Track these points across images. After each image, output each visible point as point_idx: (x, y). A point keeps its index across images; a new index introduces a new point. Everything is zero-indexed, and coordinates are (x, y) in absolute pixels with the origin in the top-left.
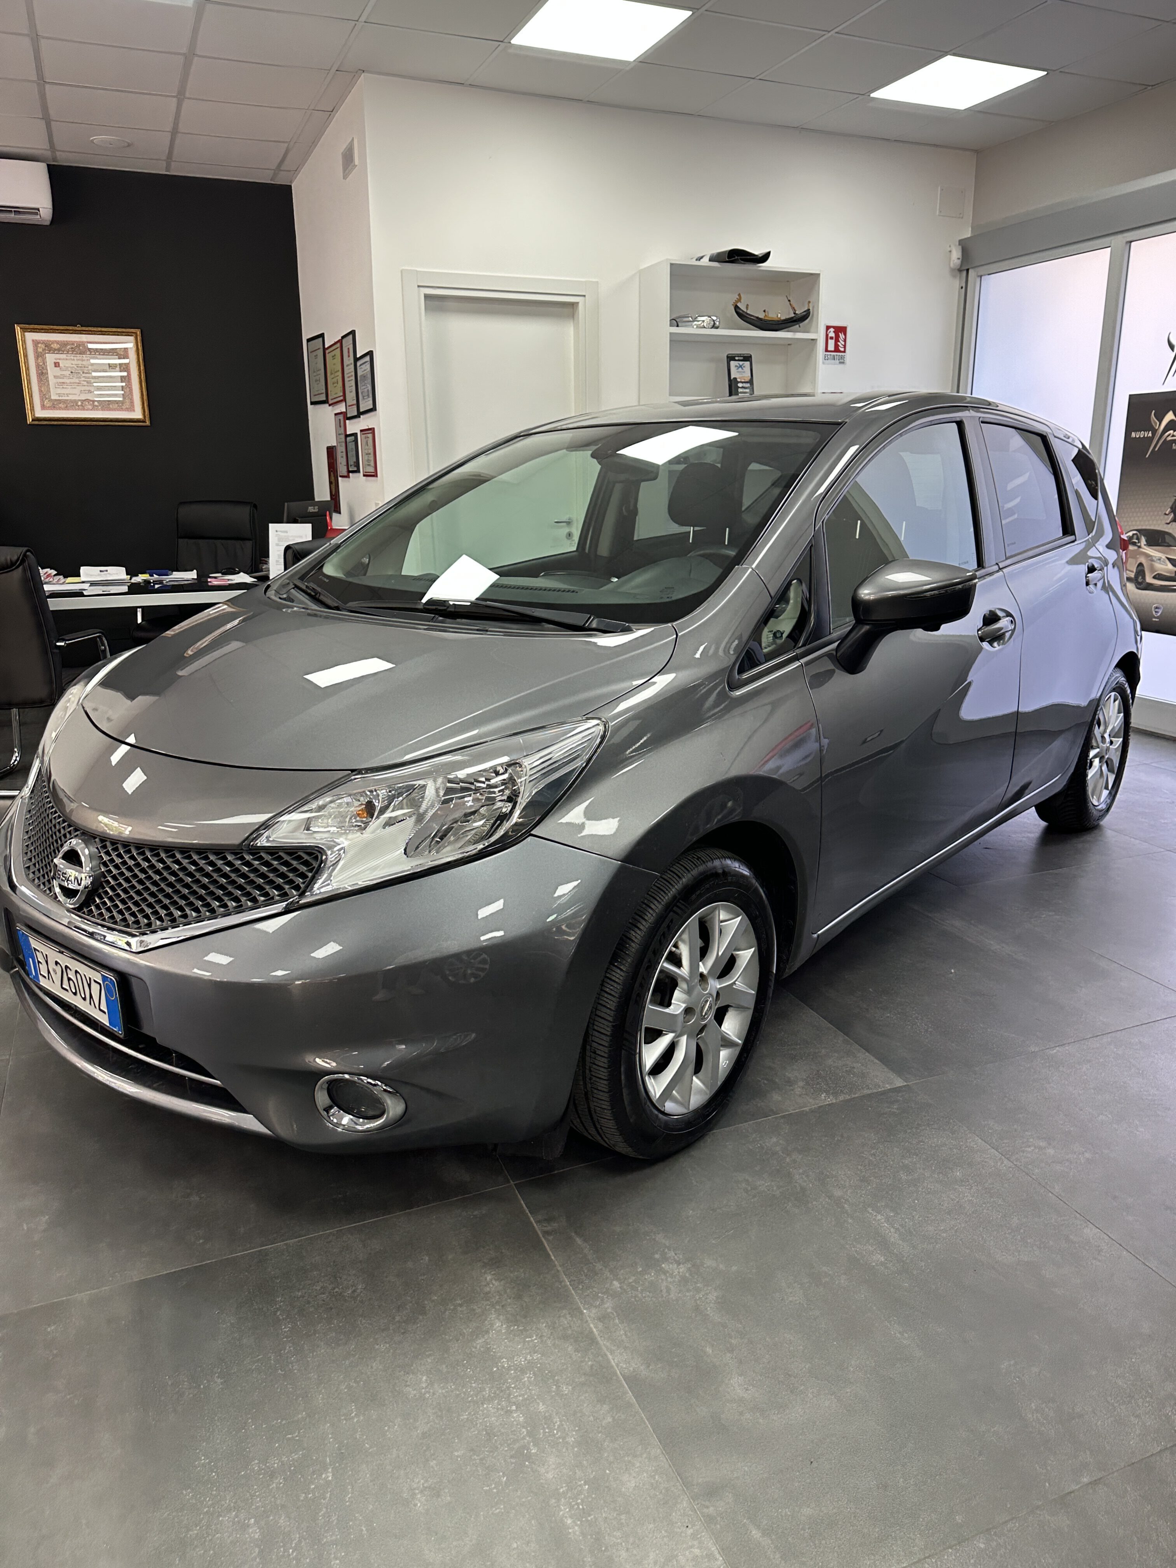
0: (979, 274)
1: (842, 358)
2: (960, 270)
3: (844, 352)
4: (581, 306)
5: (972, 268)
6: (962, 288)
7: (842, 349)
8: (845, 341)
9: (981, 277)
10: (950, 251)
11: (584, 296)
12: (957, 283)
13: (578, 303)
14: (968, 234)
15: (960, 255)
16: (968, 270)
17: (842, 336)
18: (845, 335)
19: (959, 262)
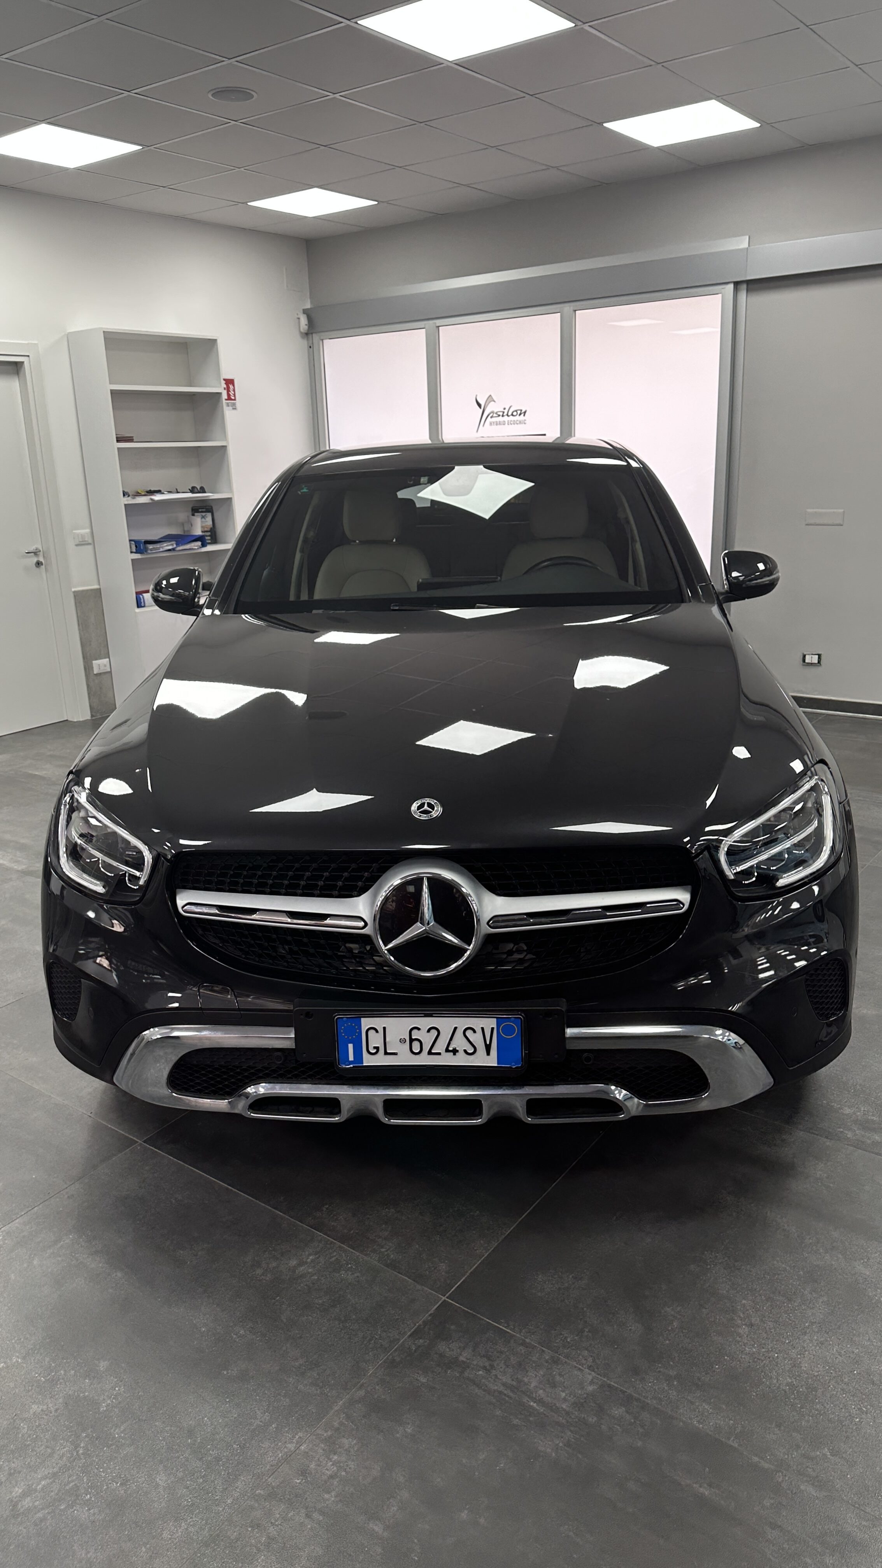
0: (322, 338)
1: (234, 404)
2: (307, 334)
3: (235, 400)
4: (26, 365)
5: (316, 333)
6: (310, 347)
7: (233, 398)
8: (234, 390)
9: (322, 340)
10: (299, 318)
11: (28, 356)
12: (304, 343)
13: (23, 362)
14: (308, 306)
15: (307, 323)
16: (312, 333)
17: (231, 386)
18: (234, 386)
19: (306, 327)
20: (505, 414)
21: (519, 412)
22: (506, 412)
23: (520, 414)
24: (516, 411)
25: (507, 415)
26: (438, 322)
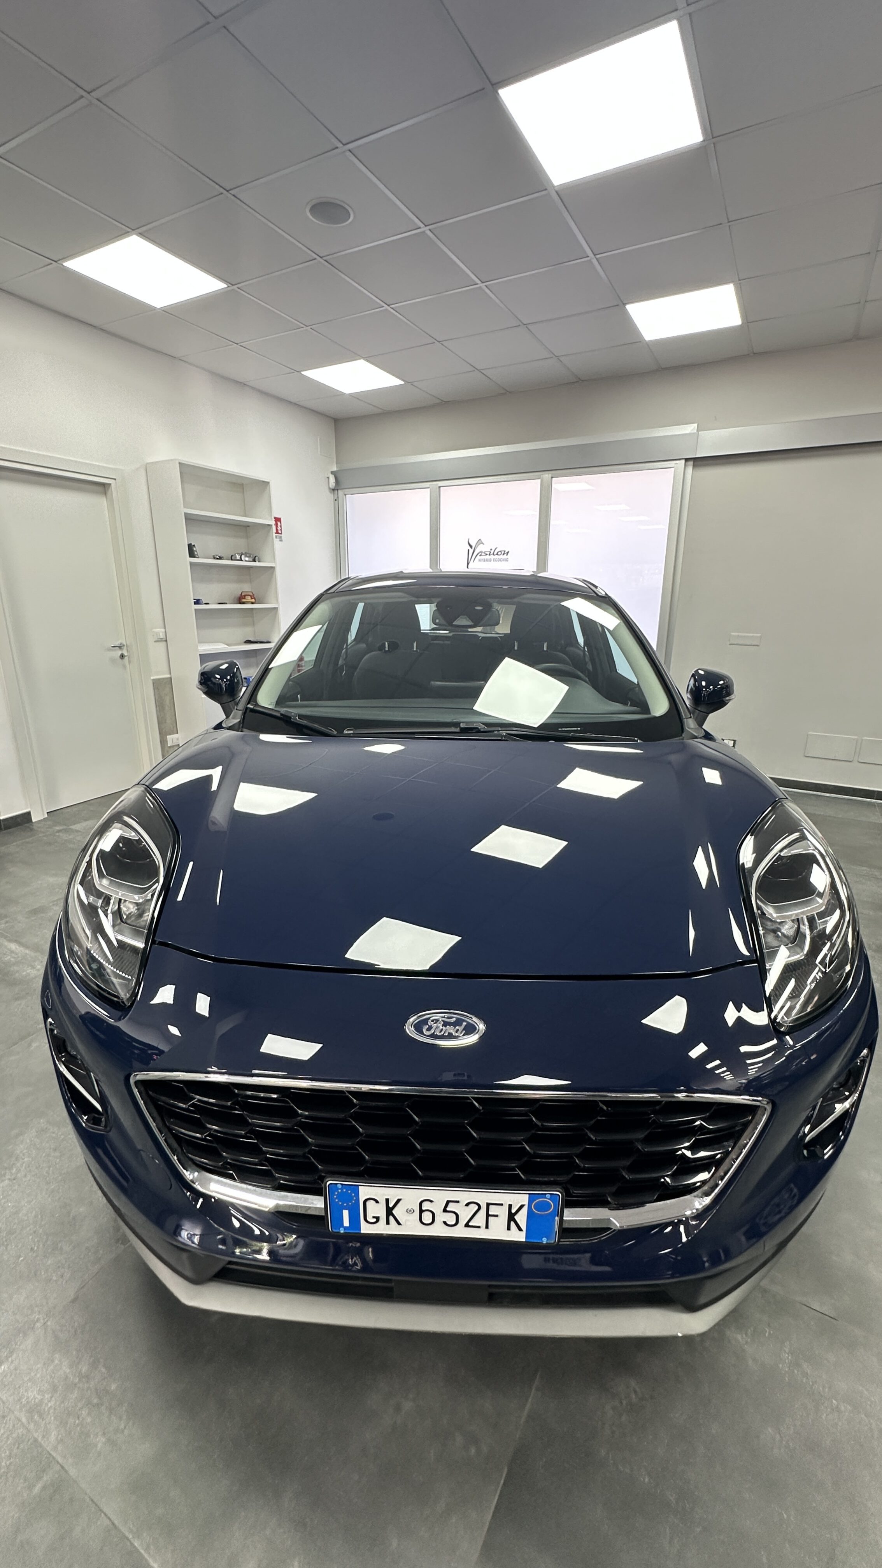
0: (345, 493)
1: (281, 535)
2: (334, 490)
4: (114, 486)
5: (341, 489)
6: (336, 500)
7: (280, 531)
8: (281, 526)
10: (328, 477)
11: (116, 479)
12: (333, 496)
13: (110, 484)
14: (335, 469)
15: (334, 481)
16: (338, 490)
17: (278, 524)
18: (281, 522)
19: (334, 485)
20: (492, 553)
21: (503, 552)
22: (492, 552)
23: (504, 554)
24: (501, 551)
25: (493, 554)
26: (440, 483)
